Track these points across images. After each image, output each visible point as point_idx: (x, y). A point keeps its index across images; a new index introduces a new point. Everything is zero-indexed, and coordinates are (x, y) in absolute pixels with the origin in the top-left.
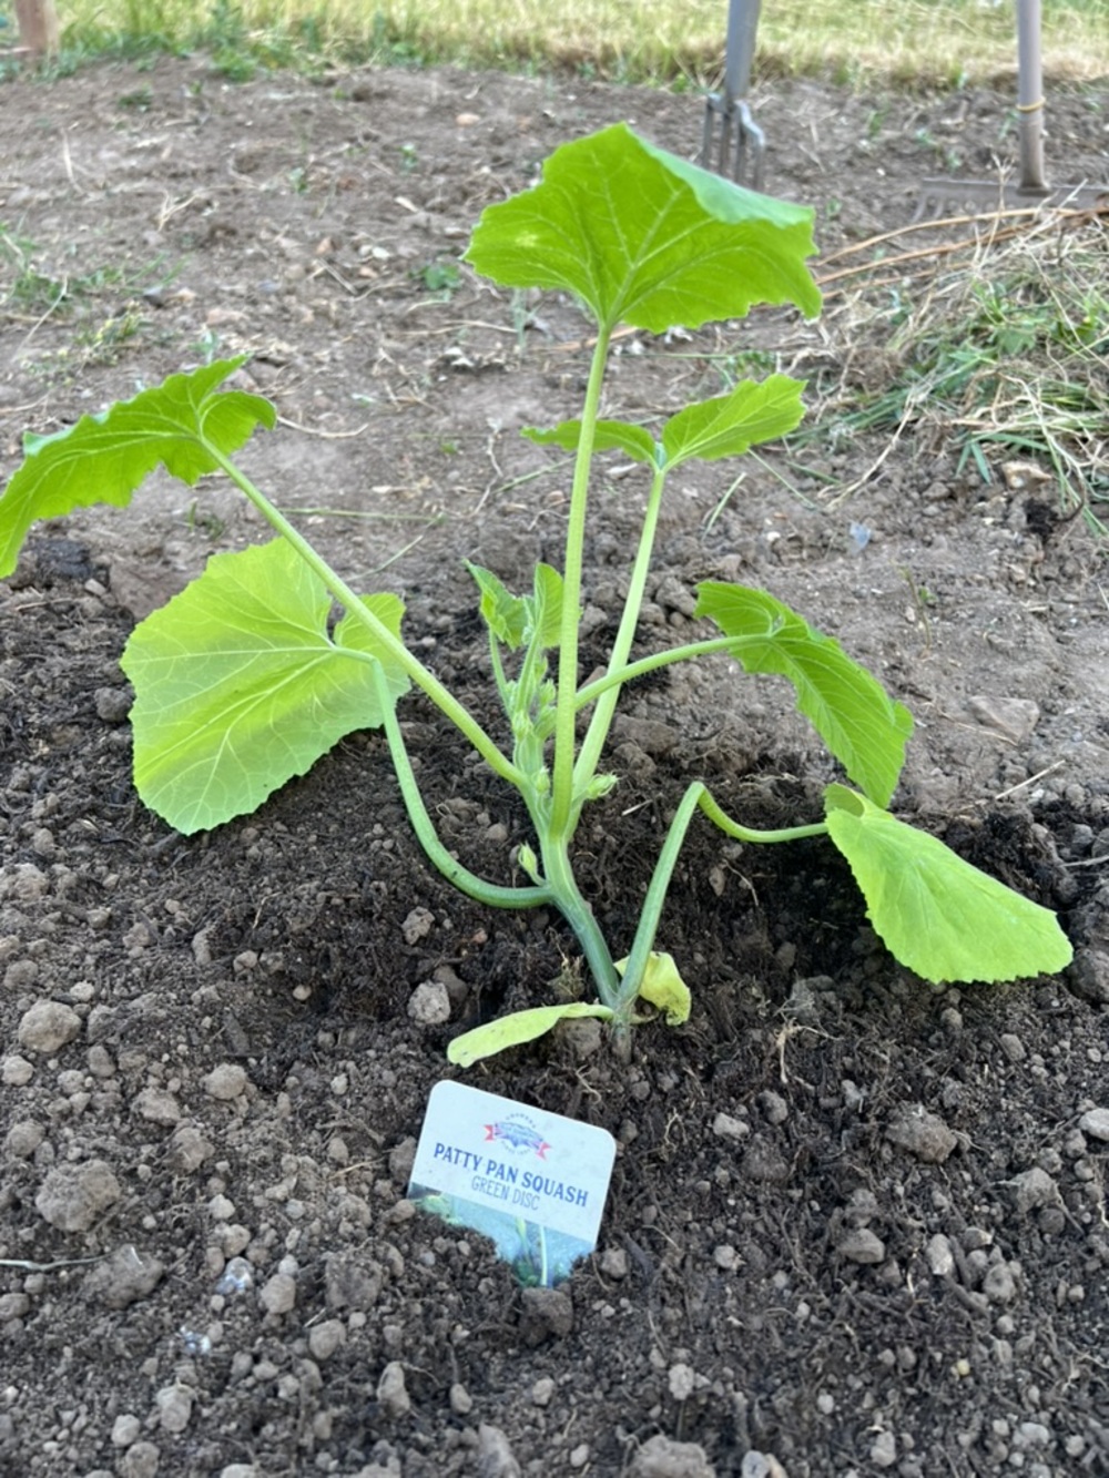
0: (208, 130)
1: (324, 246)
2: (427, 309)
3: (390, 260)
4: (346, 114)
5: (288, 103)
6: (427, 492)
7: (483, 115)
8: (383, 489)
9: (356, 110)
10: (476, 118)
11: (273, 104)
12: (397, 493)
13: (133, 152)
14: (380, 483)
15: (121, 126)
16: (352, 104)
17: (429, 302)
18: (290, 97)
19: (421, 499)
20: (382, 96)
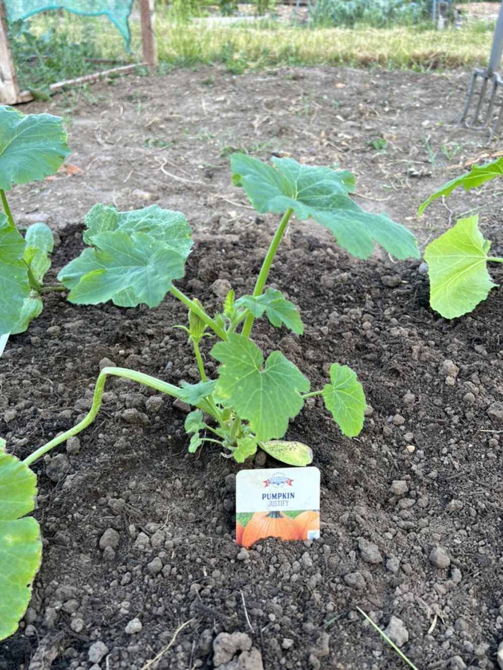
0: (240, 93)
1: (323, 134)
2: (380, 156)
3: (353, 139)
4: (293, 85)
5: (267, 82)
6: (425, 219)
7: (347, 84)
8: (408, 218)
9: (295, 84)
10: (344, 85)
11: (261, 83)
12: (414, 220)
13: (216, 102)
14: (408, 216)
15: (205, 93)
16: (293, 82)
17: (378, 154)
19: (424, 222)
20: (303, 78)
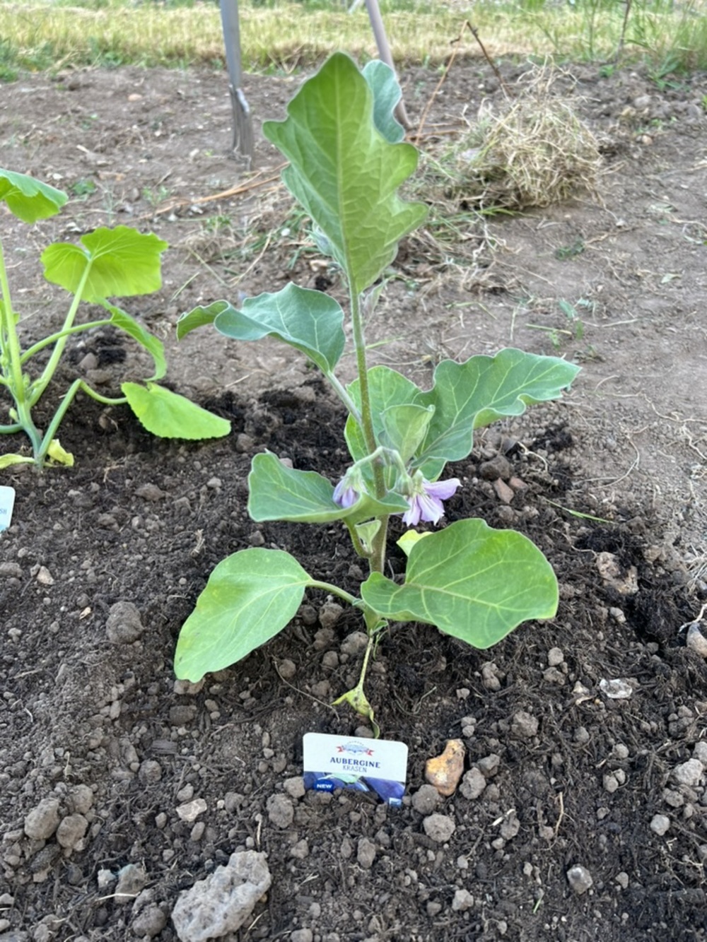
3: (61, 180)
4: (63, 99)
5: (31, 94)
6: (45, 291)
7: (143, 95)
8: (22, 291)
9: (70, 96)
10: (138, 97)
11: (23, 95)
12: (30, 292)
14: (23, 287)
16: (67, 93)
18: (33, 90)
19: (41, 294)
20: (87, 86)
